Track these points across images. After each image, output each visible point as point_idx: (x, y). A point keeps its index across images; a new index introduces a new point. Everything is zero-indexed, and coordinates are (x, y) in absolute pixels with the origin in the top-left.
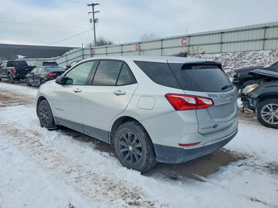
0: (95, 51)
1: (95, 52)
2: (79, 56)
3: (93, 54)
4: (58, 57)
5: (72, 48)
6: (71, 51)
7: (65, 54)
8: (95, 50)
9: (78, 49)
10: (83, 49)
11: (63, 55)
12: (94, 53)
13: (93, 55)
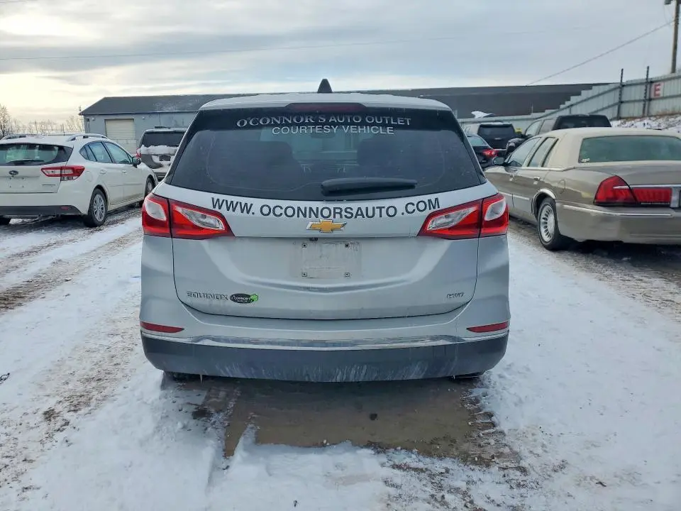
0: (659, 90)
1: (657, 92)
2: (609, 107)
3: (652, 96)
4: (548, 112)
5: (589, 87)
6: (585, 94)
7: (568, 103)
8: (659, 85)
9: (607, 88)
10: (623, 86)
11: (562, 106)
12: (655, 95)
13: (650, 100)
